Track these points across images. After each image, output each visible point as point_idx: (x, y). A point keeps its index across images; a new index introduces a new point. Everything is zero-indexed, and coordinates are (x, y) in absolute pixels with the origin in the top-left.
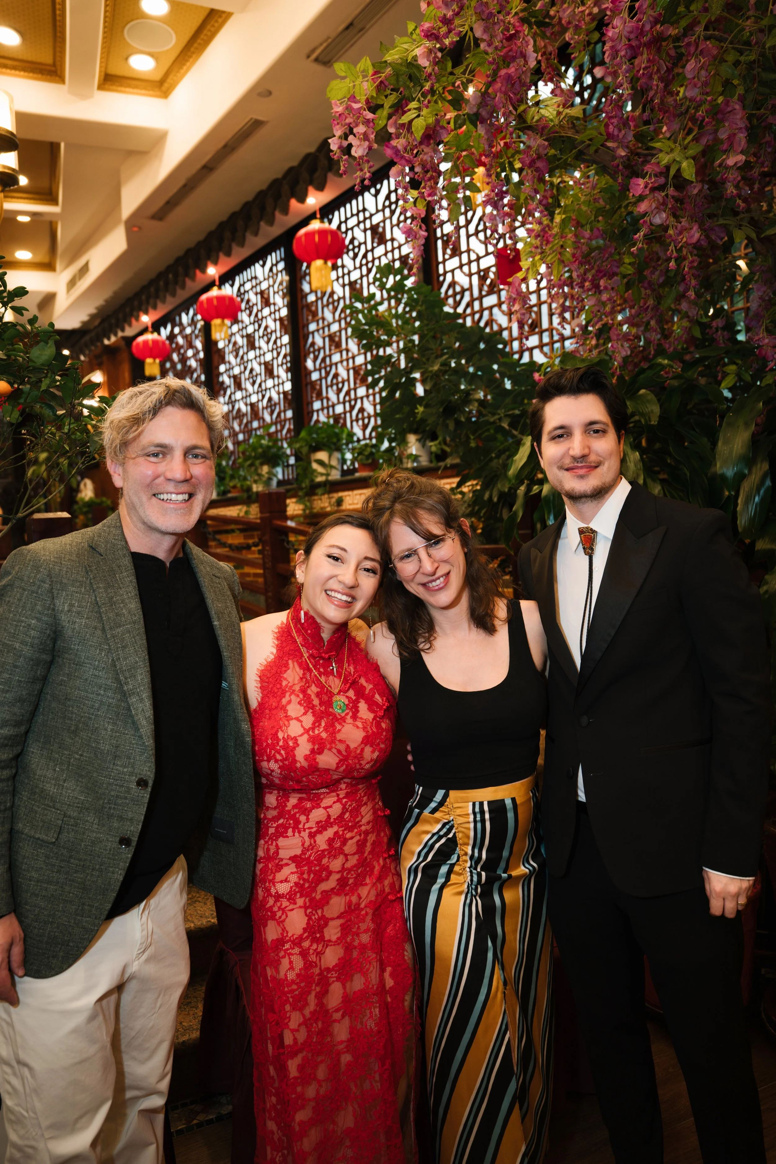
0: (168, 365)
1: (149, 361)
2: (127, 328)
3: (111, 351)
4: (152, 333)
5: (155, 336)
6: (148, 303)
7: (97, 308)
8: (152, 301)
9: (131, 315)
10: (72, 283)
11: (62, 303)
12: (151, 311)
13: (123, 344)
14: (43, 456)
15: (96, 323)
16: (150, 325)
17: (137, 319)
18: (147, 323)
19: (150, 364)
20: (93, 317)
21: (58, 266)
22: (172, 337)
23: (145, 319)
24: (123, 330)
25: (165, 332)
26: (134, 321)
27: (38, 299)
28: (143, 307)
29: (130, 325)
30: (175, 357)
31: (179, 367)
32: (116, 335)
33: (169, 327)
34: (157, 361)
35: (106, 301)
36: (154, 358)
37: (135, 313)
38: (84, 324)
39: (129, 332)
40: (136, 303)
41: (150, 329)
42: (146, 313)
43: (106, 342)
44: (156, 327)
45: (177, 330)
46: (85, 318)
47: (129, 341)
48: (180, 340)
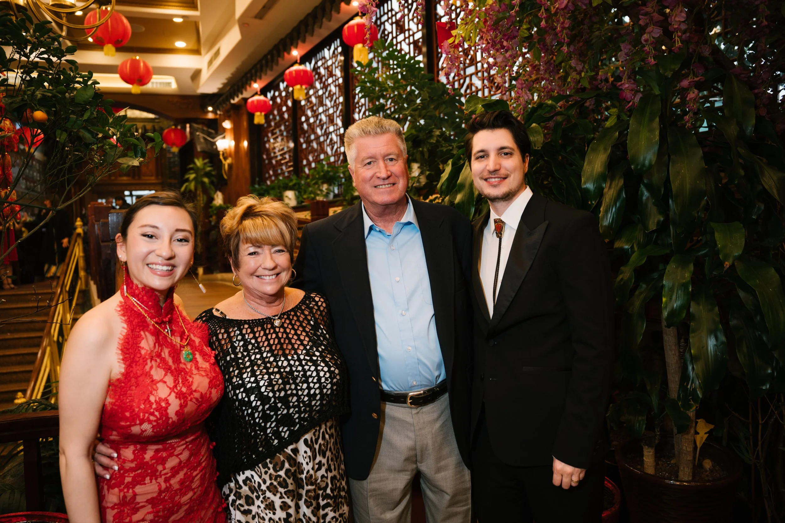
0: (271, 117)
1: (258, 114)
2: (244, 92)
3: (236, 107)
4: (260, 95)
5: (262, 98)
6: (256, 76)
7: (227, 79)
8: (258, 74)
9: (246, 83)
10: (210, 63)
11: (205, 75)
12: (258, 80)
13: (243, 102)
14: (192, 176)
15: (228, 88)
16: (259, 90)
17: (250, 85)
18: (257, 89)
19: (258, 116)
20: (225, 85)
21: (203, 51)
22: (274, 98)
23: (256, 86)
24: (242, 93)
25: (269, 95)
26: (248, 88)
27: (191, 74)
28: (254, 78)
29: (246, 90)
30: (276, 112)
31: (278, 118)
32: (238, 97)
33: (272, 92)
34: (263, 114)
35: (232, 74)
36: (261, 112)
37: (249, 82)
38: (220, 89)
39: (245, 95)
40: (249, 75)
41: (259, 93)
42: (255, 82)
43: (232, 102)
44: (264, 91)
45: (277, 94)
46: (220, 86)
47: (245, 100)
48: (279, 100)
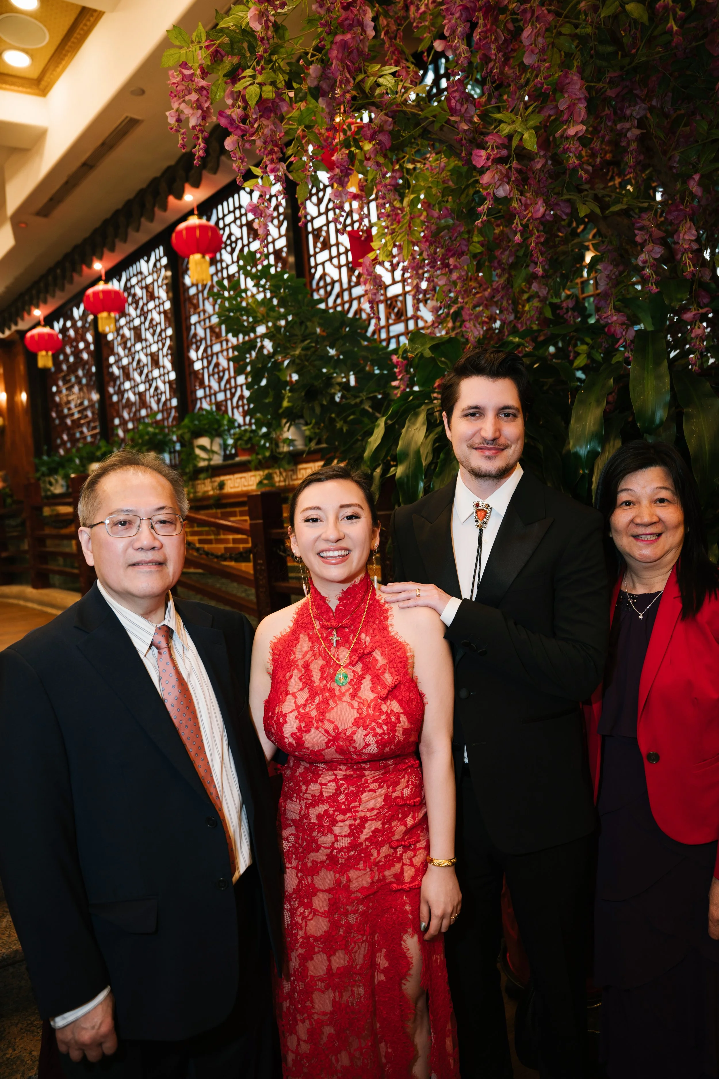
0: (61, 357)
1: (42, 353)
2: (20, 322)
3: (6, 344)
4: (45, 326)
5: (46, 330)
6: (38, 298)
8: (42, 296)
9: (23, 309)
12: (42, 305)
13: (17, 337)
16: (42, 318)
17: (29, 313)
18: (39, 317)
19: (43, 356)
22: (64, 330)
23: (38, 313)
24: (16, 324)
25: (57, 326)
26: (26, 316)
28: (35, 302)
29: (23, 319)
30: (68, 350)
31: (71, 359)
32: (9, 328)
33: (62, 321)
34: (50, 353)
36: (47, 351)
37: (27, 308)
39: (22, 326)
40: (27, 298)
41: (42, 323)
42: (37, 307)
43: (1, 336)
44: (49, 321)
45: (69, 324)
47: (22, 334)
48: (72, 333)
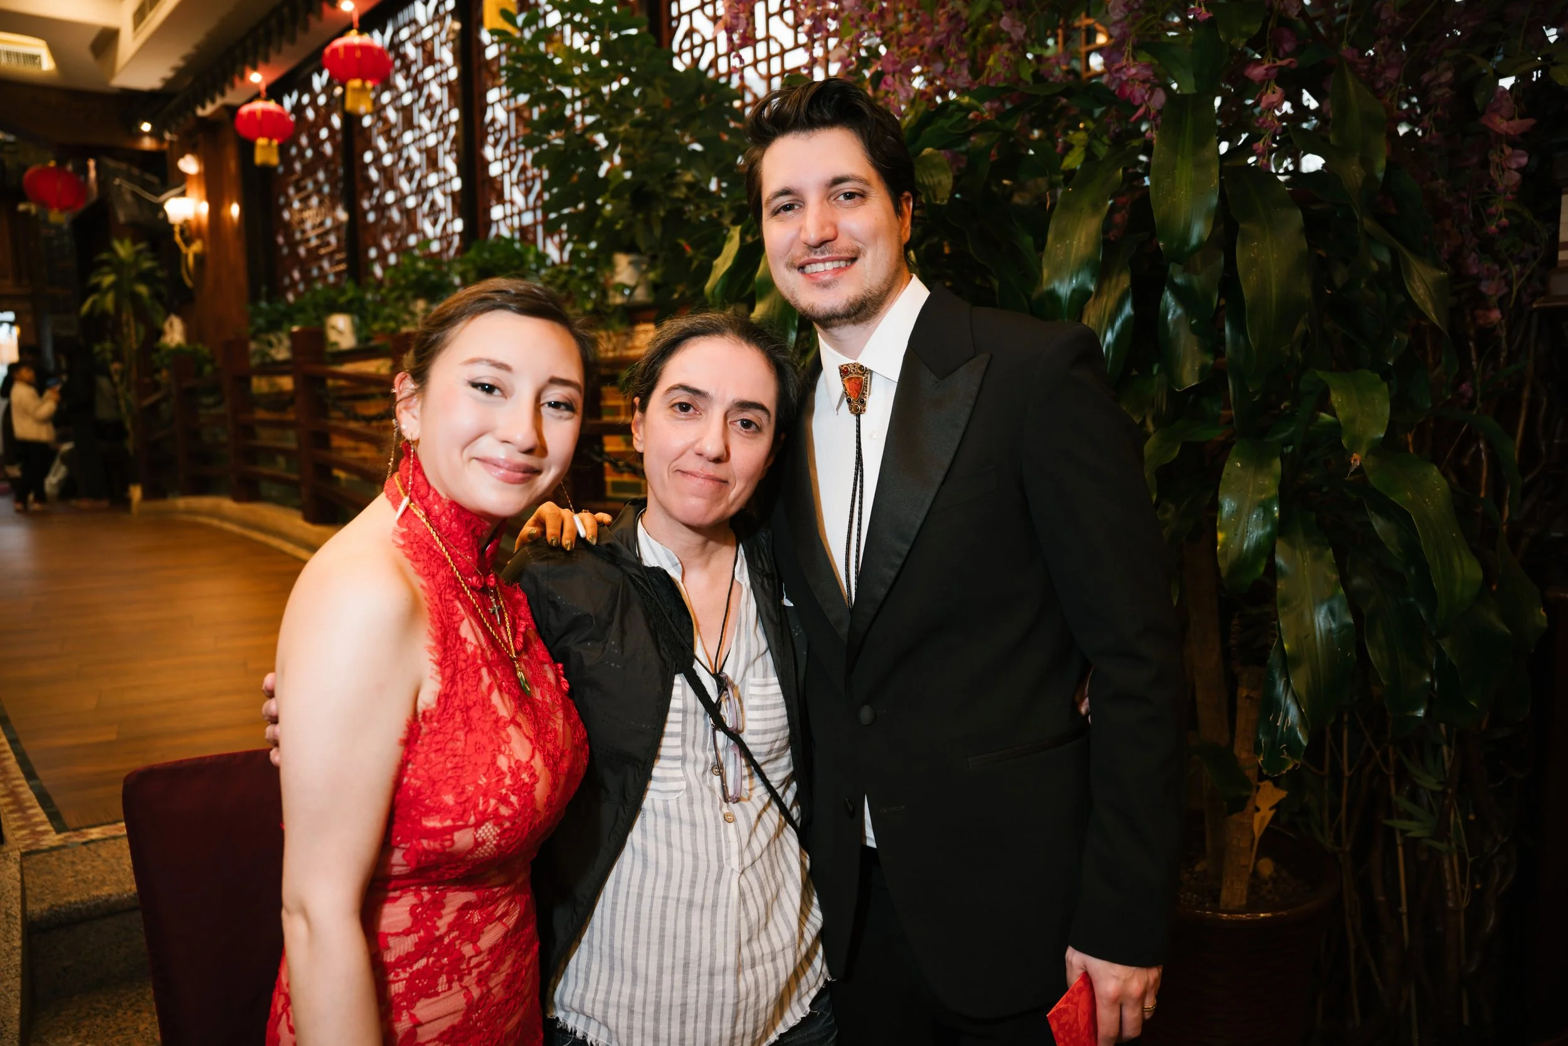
0: (294, 151)
1: (262, 141)
2: (228, 91)
3: (210, 126)
4: (267, 99)
5: (272, 105)
6: (256, 54)
7: (184, 58)
8: (261, 49)
9: (233, 71)
10: (140, 14)
11: (128, 44)
12: (261, 65)
13: (225, 115)
14: (108, 280)
15: (189, 81)
16: (263, 87)
17: (243, 76)
18: (258, 85)
19: (263, 147)
20: (180, 73)
22: (298, 109)
23: (256, 78)
24: (223, 94)
25: (288, 102)
26: (238, 81)
27: (91, 37)
28: (251, 59)
29: (233, 86)
30: (304, 140)
31: (309, 153)
32: (213, 101)
33: (295, 95)
34: (275, 143)
35: (197, 47)
36: (271, 139)
37: (239, 68)
38: (168, 82)
39: (231, 96)
40: (239, 51)
41: (264, 94)
42: (255, 68)
43: (200, 112)
44: (275, 92)
45: (306, 99)
46: (169, 74)
47: (233, 110)
48: (310, 114)
